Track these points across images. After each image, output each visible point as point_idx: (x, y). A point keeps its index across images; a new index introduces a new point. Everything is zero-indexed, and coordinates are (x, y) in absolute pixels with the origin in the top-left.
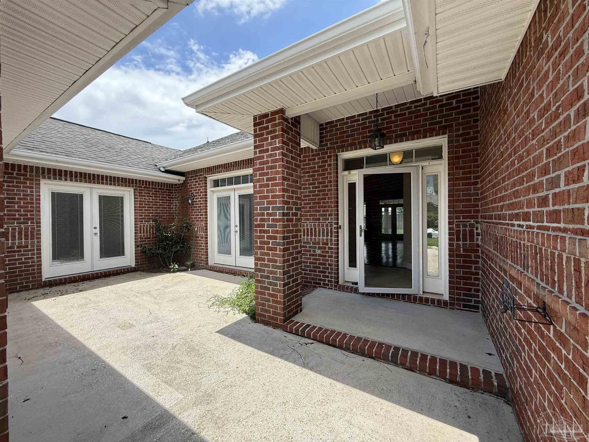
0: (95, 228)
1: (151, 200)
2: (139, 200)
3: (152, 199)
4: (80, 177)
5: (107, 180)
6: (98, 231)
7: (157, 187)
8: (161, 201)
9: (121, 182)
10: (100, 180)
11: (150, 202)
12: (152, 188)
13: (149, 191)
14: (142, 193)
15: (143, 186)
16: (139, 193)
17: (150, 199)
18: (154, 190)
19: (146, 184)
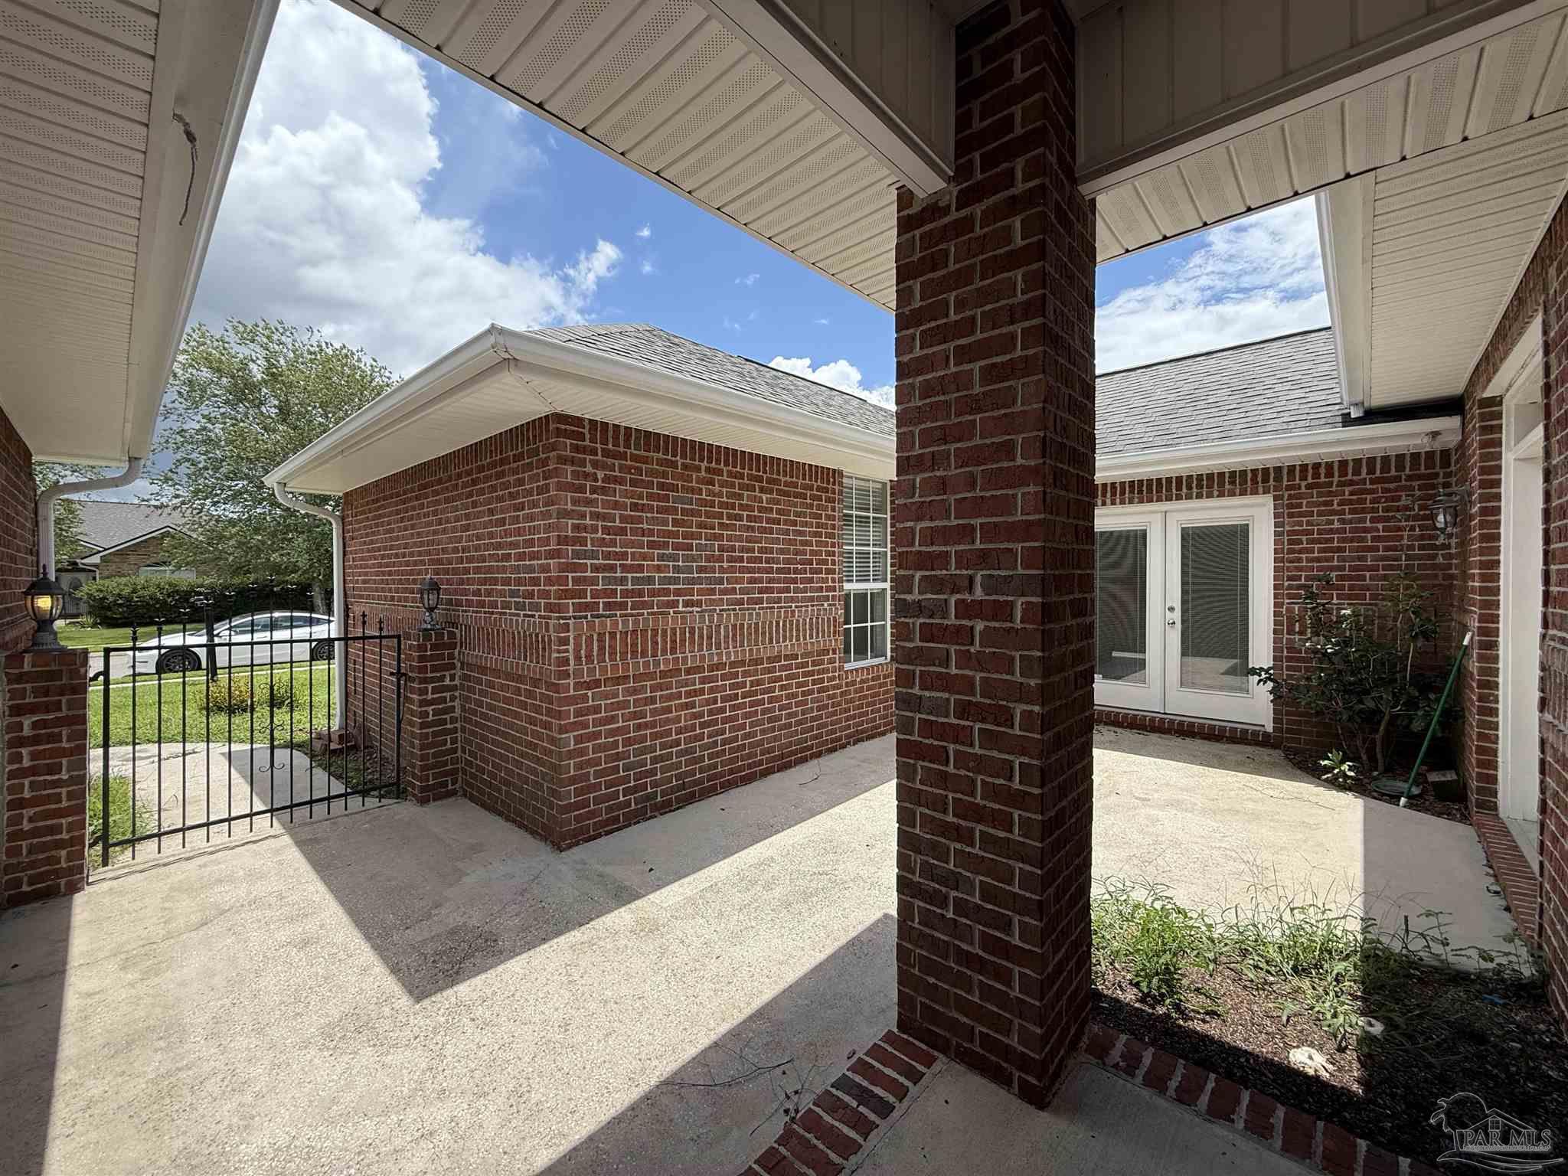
0: (1171, 609)
1: (1336, 525)
2: (1287, 528)
3: (1342, 521)
4: (1130, 492)
5: (1190, 488)
6: (1177, 616)
7: (1364, 475)
8: (1380, 526)
9: (1230, 483)
10: (1174, 491)
11: (1331, 531)
12: (1340, 484)
13: (1330, 494)
14: (1300, 506)
15: (1303, 484)
16: (1290, 506)
17: (1332, 522)
18: (1347, 490)
19: (1316, 475)
